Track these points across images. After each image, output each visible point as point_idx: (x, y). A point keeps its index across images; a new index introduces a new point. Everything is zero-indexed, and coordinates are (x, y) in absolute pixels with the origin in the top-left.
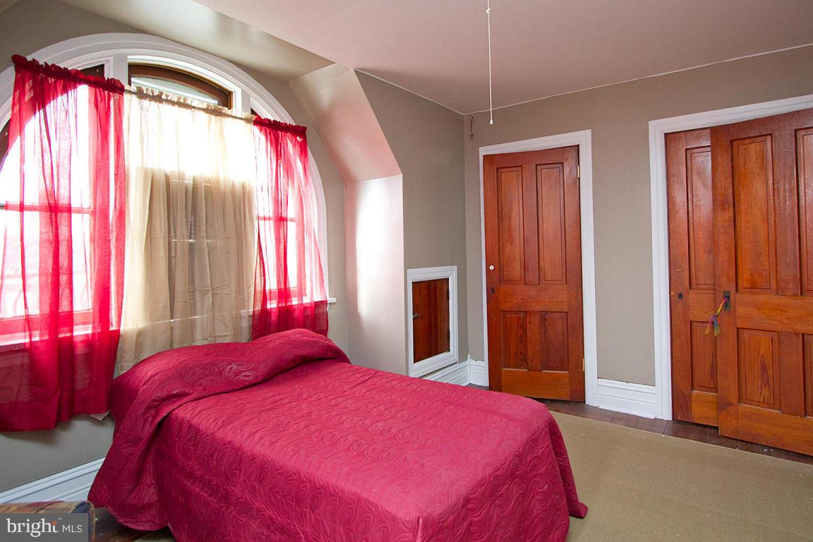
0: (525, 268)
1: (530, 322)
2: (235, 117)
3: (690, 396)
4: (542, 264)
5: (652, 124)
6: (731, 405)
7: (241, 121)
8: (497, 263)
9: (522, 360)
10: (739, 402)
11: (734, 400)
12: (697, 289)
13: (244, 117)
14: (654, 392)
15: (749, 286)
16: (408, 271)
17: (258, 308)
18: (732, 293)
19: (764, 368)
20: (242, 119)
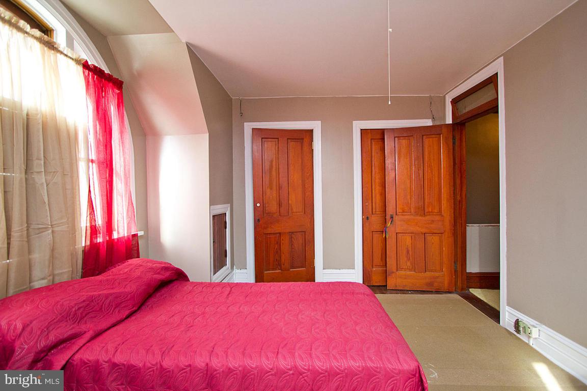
0: (280, 205)
1: (283, 240)
2: (66, 55)
3: (372, 271)
4: (290, 202)
5: (355, 123)
6: (393, 273)
7: (71, 60)
8: (262, 201)
9: (278, 264)
10: (397, 270)
11: (395, 271)
12: (375, 214)
13: (74, 57)
14: (354, 272)
15: (401, 211)
16: (211, 207)
17: (88, 243)
18: (394, 216)
19: (408, 252)
20: (73, 59)
